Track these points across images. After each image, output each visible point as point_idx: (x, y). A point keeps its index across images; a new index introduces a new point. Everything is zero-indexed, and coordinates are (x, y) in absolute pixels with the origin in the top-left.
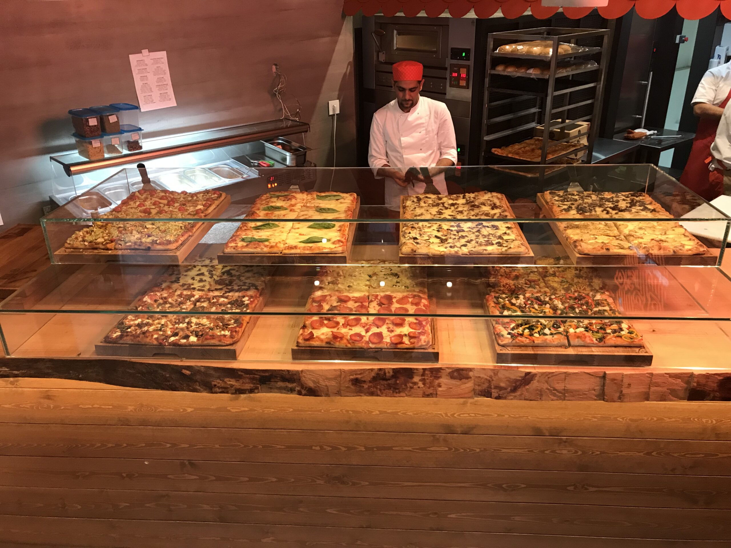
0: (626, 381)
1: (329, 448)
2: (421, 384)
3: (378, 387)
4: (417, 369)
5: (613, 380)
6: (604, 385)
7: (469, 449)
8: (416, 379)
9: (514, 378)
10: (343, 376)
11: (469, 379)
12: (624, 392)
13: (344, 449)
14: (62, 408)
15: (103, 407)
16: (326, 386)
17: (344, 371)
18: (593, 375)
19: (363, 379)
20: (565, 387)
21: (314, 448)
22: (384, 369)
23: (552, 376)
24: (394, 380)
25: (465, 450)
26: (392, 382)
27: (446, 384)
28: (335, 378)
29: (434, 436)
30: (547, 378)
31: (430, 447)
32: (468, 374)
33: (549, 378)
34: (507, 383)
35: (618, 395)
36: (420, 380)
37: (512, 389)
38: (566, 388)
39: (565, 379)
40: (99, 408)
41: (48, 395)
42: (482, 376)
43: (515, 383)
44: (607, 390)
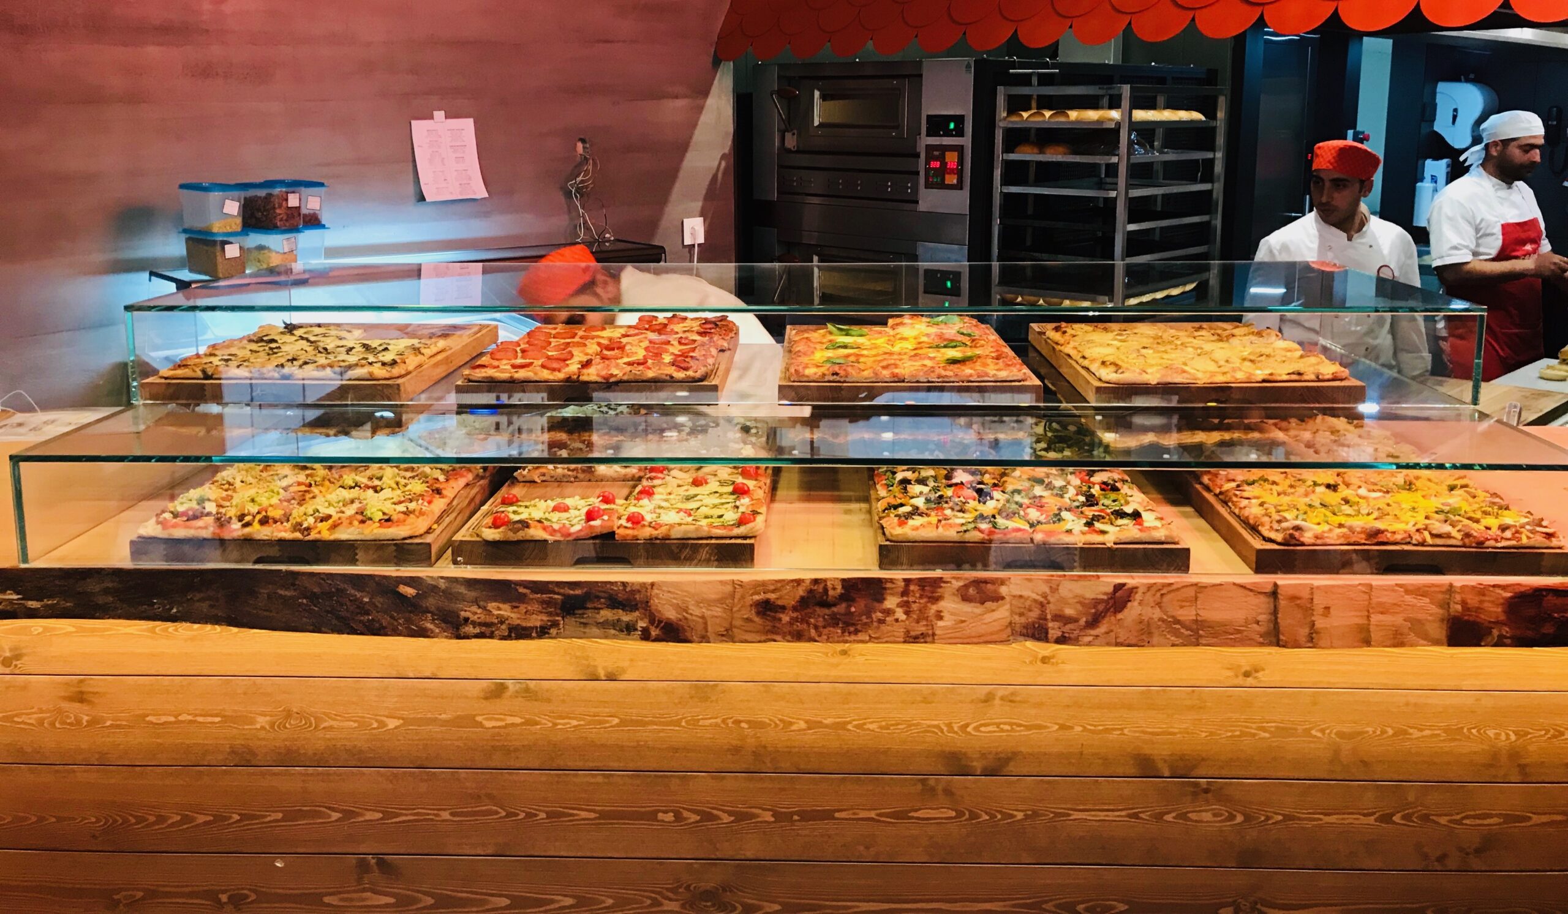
0: (1319, 601)
1: (695, 818)
2: (900, 614)
3: (812, 620)
4: (891, 581)
5: (1293, 598)
6: (1275, 612)
7: (1000, 812)
8: (891, 602)
9: (1093, 596)
10: (737, 596)
11: (1000, 602)
12: (1318, 625)
13: (726, 818)
14: (108, 723)
15: (200, 719)
16: (703, 617)
17: (741, 585)
18: (1251, 590)
19: (780, 603)
20: (1197, 614)
21: (660, 816)
22: (825, 581)
23: (1169, 592)
24: (844, 605)
25: (993, 816)
26: (841, 608)
27: (952, 614)
28: (721, 601)
29: (923, 782)
30: (1158, 594)
31: (916, 811)
32: (995, 591)
33: (1162, 595)
34: (1079, 607)
35: (1306, 631)
36: (899, 605)
37: (1090, 618)
38: (1199, 618)
39: (1196, 598)
40: (190, 722)
41: (82, 693)
42: (1025, 593)
43: (1095, 607)
44: (1284, 621)
